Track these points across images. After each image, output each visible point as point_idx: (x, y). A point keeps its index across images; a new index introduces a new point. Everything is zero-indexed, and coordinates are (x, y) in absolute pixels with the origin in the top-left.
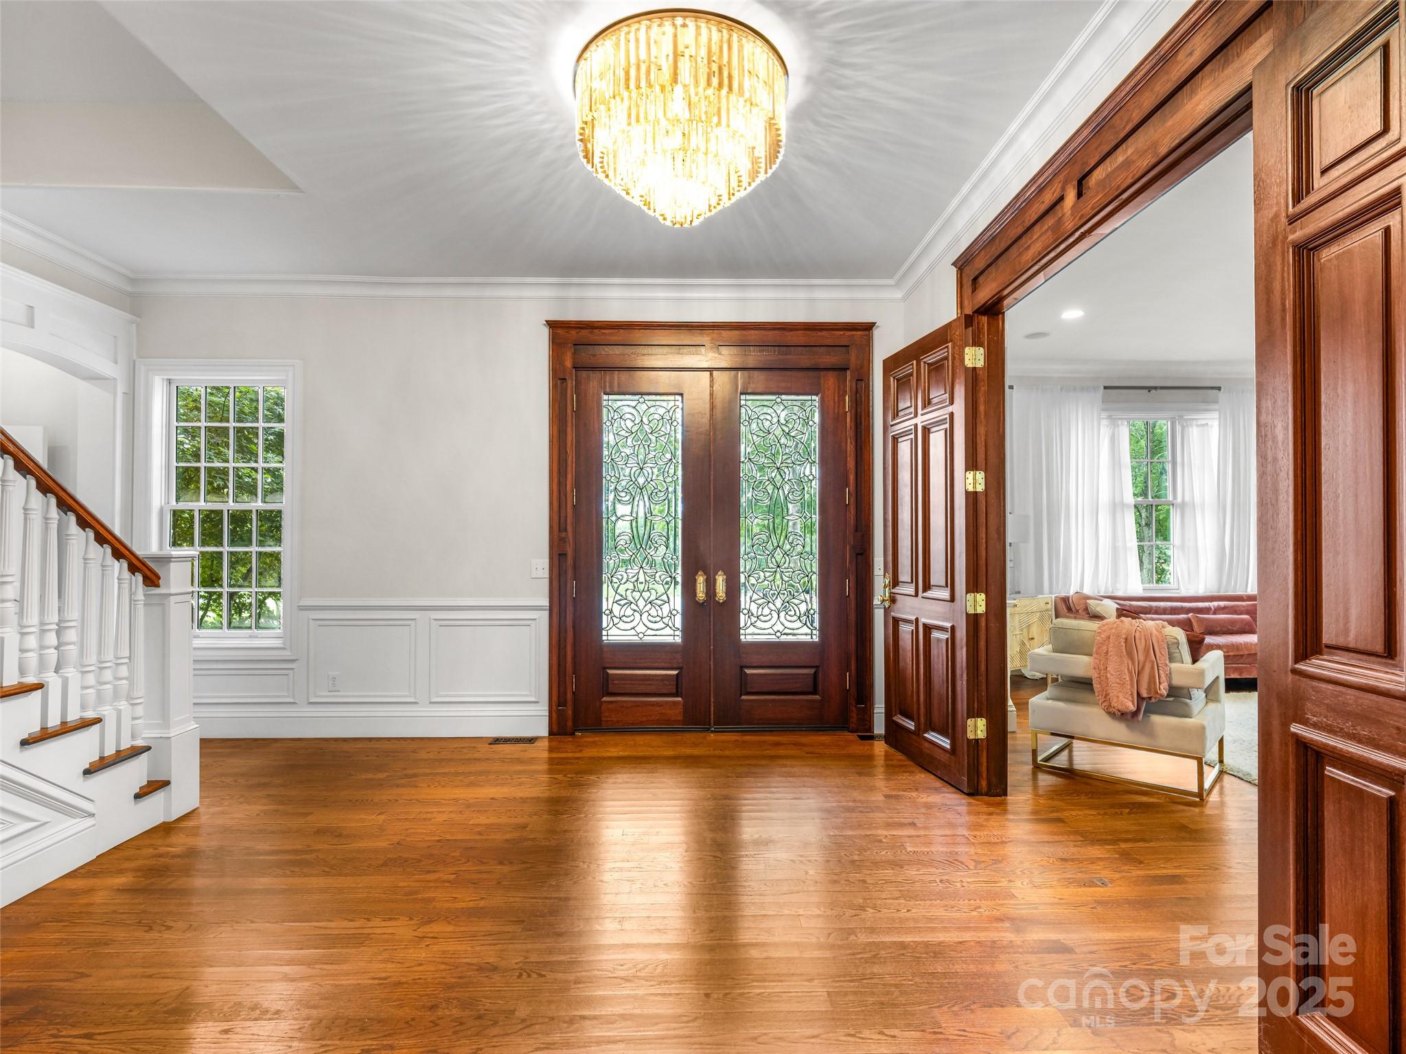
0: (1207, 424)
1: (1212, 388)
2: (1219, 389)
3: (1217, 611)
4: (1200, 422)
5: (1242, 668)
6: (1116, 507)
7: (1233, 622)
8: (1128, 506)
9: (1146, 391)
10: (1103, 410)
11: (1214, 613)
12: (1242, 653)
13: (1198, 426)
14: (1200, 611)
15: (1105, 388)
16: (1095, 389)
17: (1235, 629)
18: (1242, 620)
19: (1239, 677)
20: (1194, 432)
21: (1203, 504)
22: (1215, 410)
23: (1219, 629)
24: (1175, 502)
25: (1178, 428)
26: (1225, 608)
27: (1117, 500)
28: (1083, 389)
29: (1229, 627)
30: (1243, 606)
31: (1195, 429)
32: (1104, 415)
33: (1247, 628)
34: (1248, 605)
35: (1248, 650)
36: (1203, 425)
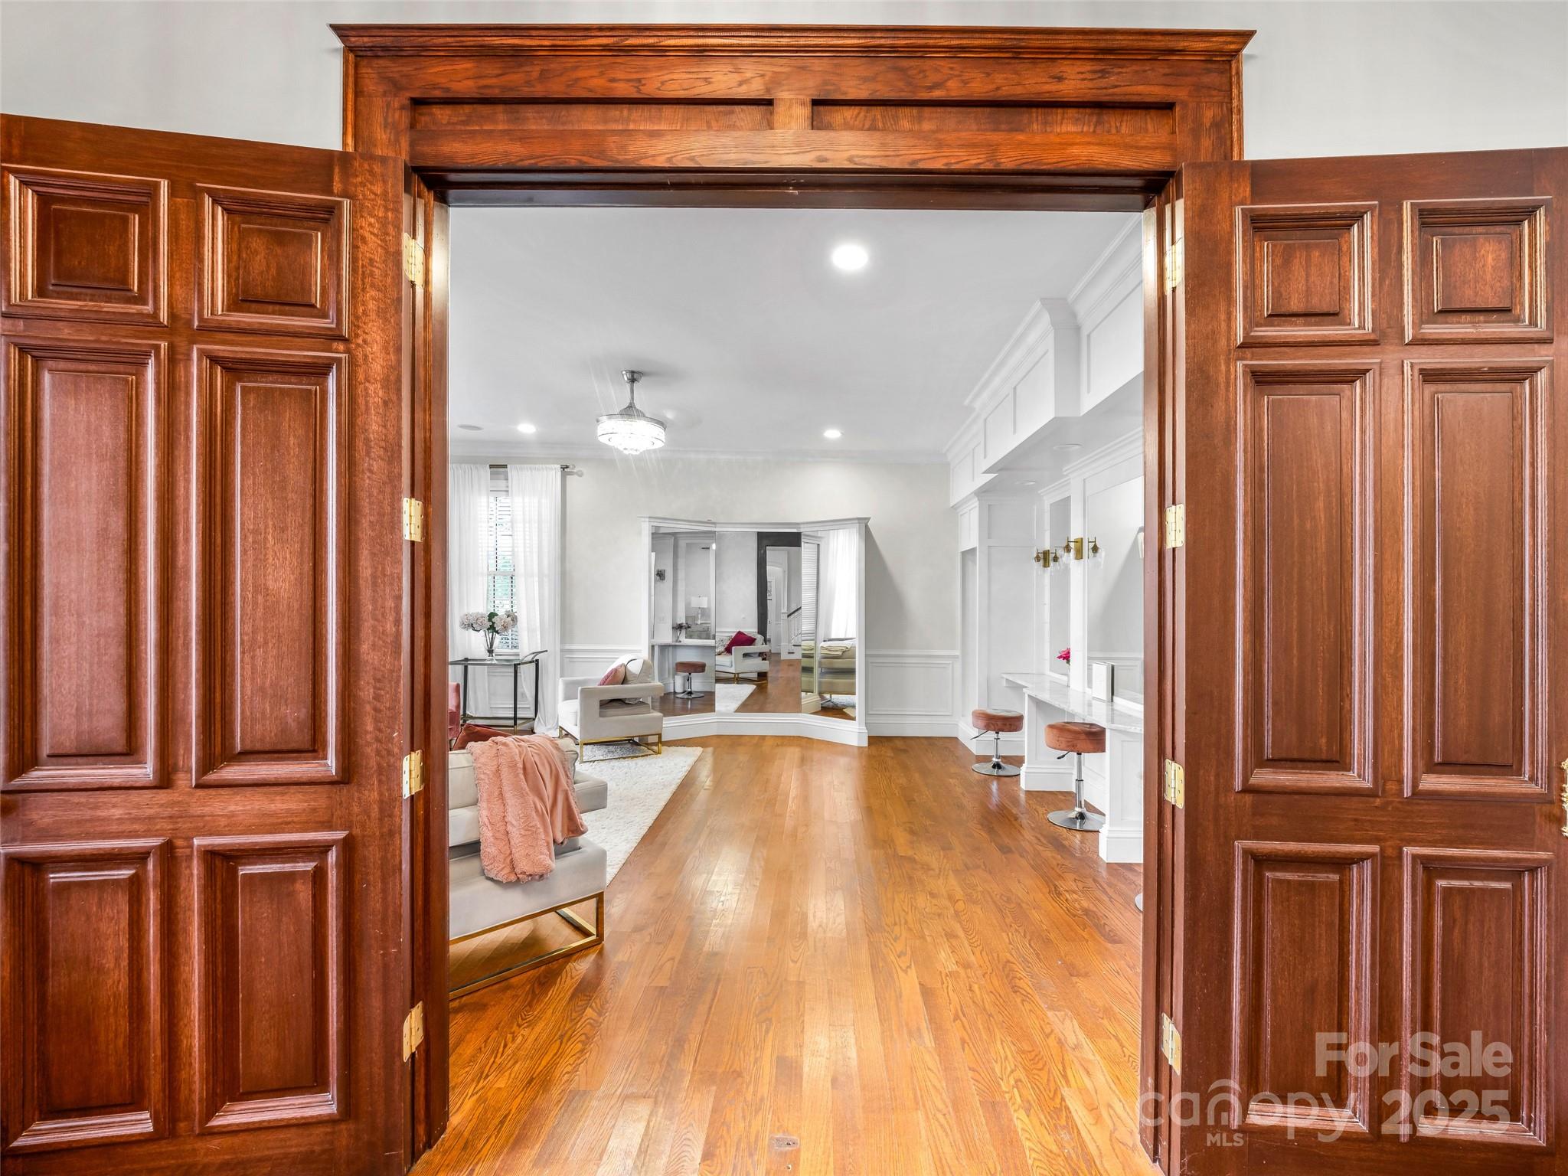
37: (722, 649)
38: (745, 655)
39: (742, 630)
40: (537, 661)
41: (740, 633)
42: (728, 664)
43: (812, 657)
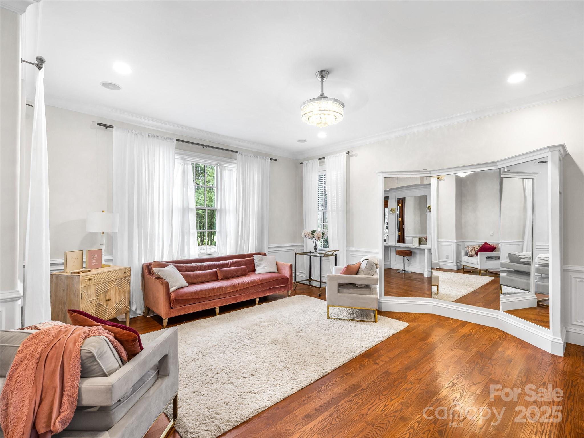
0: (232, 170)
1: (234, 151)
2: (237, 152)
3: (232, 265)
4: (229, 169)
5: (236, 297)
6: (185, 210)
7: (237, 271)
8: (192, 209)
9: (202, 147)
10: (177, 153)
11: (230, 267)
12: (237, 290)
13: (228, 170)
14: (223, 266)
15: (177, 140)
16: (171, 139)
17: (238, 274)
18: (242, 269)
19: (235, 302)
20: (226, 173)
21: (230, 210)
22: (236, 163)
23: (230, 275)
24: (217, 208)
25: (219, 170)
26: (236, 262)
27: (185, 206)
28: (163, 138)
29: (235, 274)
30: (243, 261)
31: (227, 171)
32: (177, 156)
33: (244, 273)
34: (246, 260)
35: (240, 287)
36: (230, 170)
37: (473, 253)
38: (487, 258)
39: (488, 242)
40: (336, 255)
41: (486, 243)
42: (476, 263)
43: (530, 265)
